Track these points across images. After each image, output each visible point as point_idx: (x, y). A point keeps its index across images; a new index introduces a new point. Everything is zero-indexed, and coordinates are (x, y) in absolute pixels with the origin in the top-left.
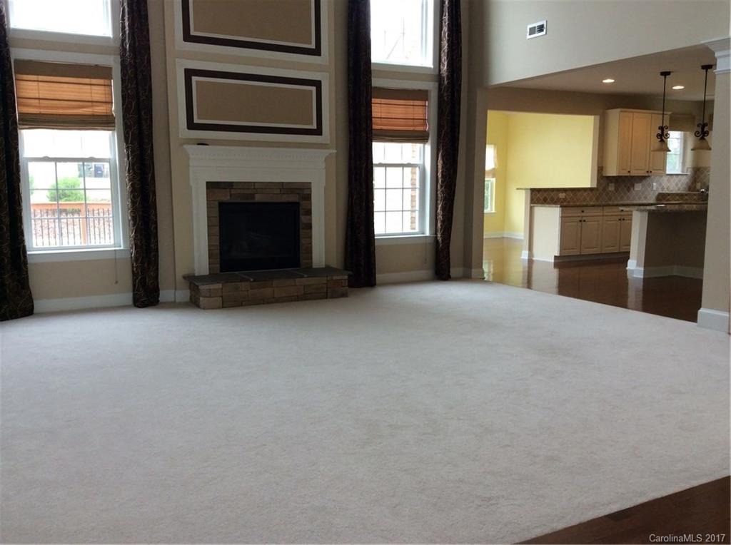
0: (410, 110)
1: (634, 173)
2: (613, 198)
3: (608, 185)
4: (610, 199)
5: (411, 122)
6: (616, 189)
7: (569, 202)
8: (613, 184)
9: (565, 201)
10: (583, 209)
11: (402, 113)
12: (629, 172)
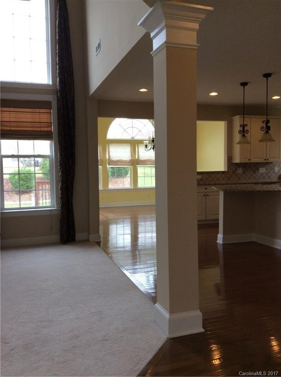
0: (37, 116)
1: (253, 160)
2: (242, 178)
3: (237, 169)
4: (239, 179)
5: (38, 125)
6: (244, 172)
7: (205, 181)
8: (241, 169)
9: (201, 181)
10: (206, 187)
11: (28, 118)
12: (249, 160)
